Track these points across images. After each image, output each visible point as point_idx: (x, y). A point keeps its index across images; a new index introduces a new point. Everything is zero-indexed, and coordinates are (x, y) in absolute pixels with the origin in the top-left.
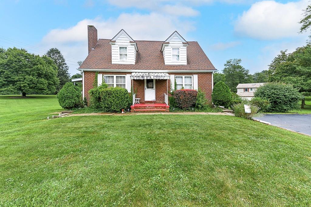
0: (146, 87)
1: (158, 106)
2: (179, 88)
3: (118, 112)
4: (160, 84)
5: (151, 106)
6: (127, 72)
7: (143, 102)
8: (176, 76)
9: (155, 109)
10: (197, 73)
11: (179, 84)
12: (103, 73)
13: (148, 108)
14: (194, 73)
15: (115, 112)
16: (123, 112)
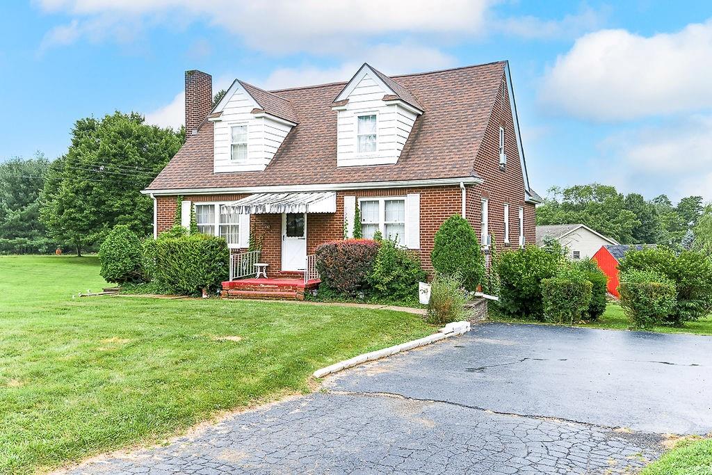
0: (284, 232)
1: (285, 285)
2: (369, 234)
3: (191, 294)
4: (319, 224)
5: (270, 285)
6: (241, 194)
7: (274, 272)
8: (359, 200)
9: (278, 293)
10: (420, 188)
11: (369, 223)
12: (192, 197)
13: (263, 288)
14: (409, 188)
15: (187, 293)
16: (204, 296)
